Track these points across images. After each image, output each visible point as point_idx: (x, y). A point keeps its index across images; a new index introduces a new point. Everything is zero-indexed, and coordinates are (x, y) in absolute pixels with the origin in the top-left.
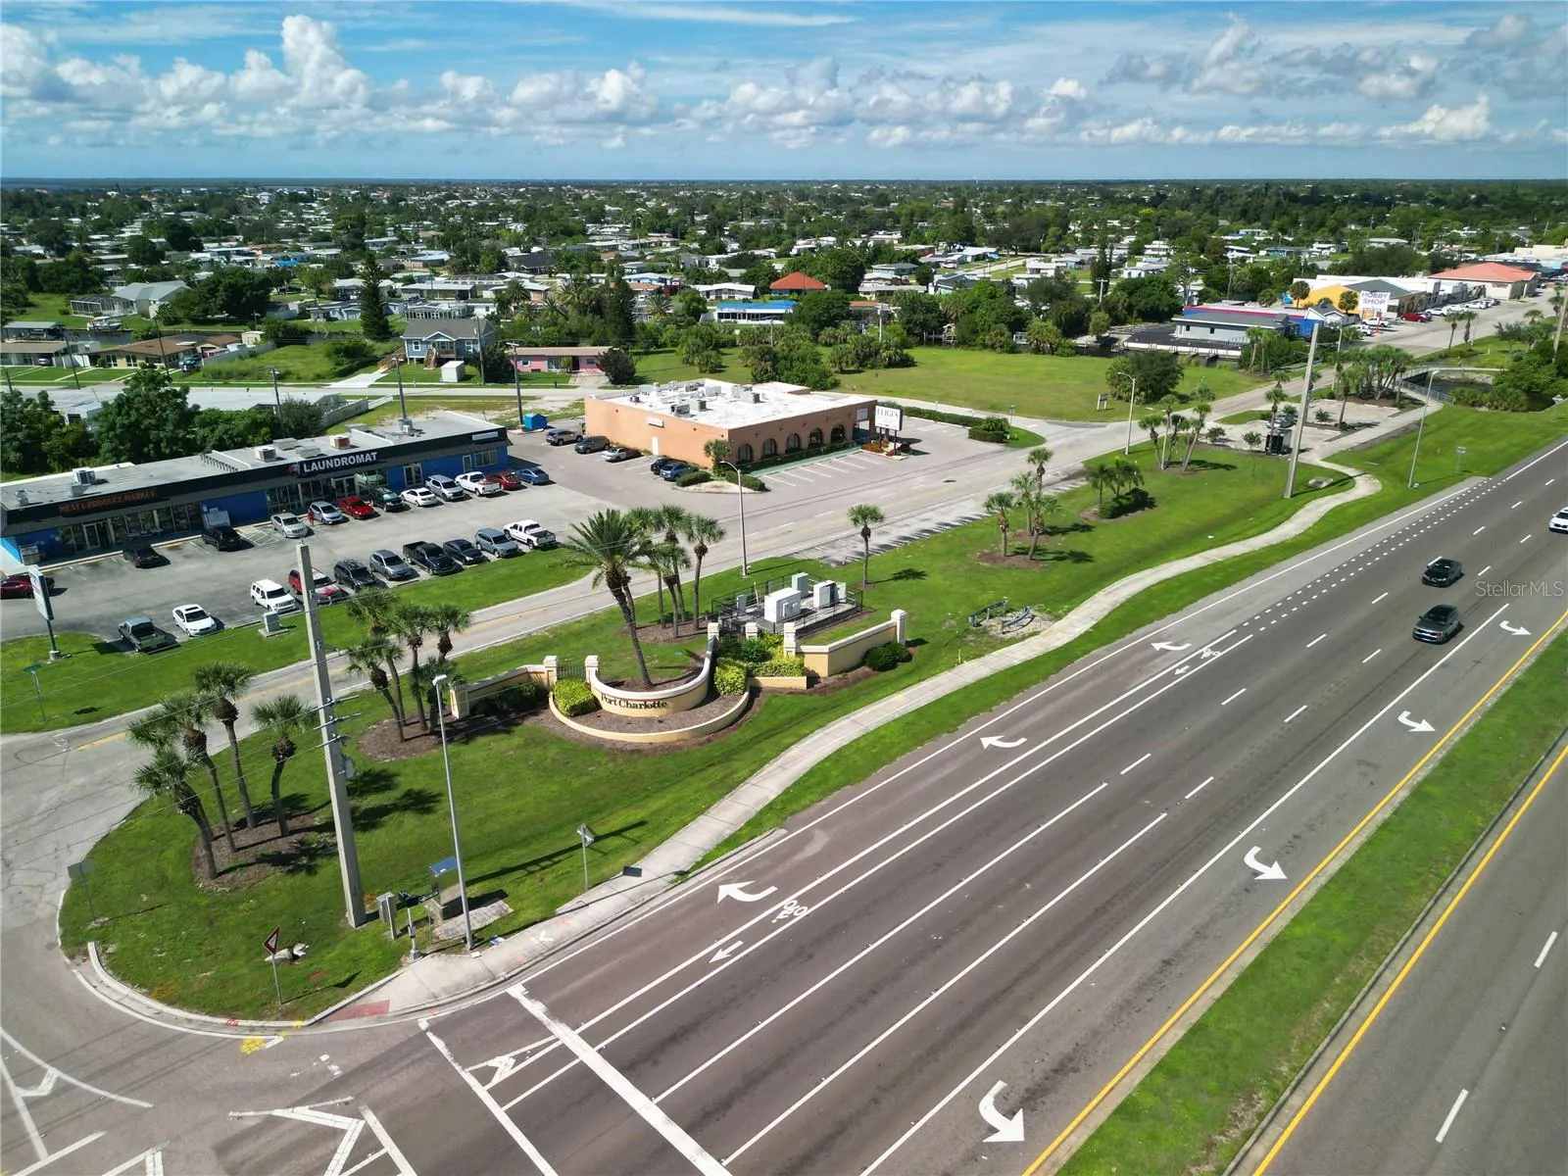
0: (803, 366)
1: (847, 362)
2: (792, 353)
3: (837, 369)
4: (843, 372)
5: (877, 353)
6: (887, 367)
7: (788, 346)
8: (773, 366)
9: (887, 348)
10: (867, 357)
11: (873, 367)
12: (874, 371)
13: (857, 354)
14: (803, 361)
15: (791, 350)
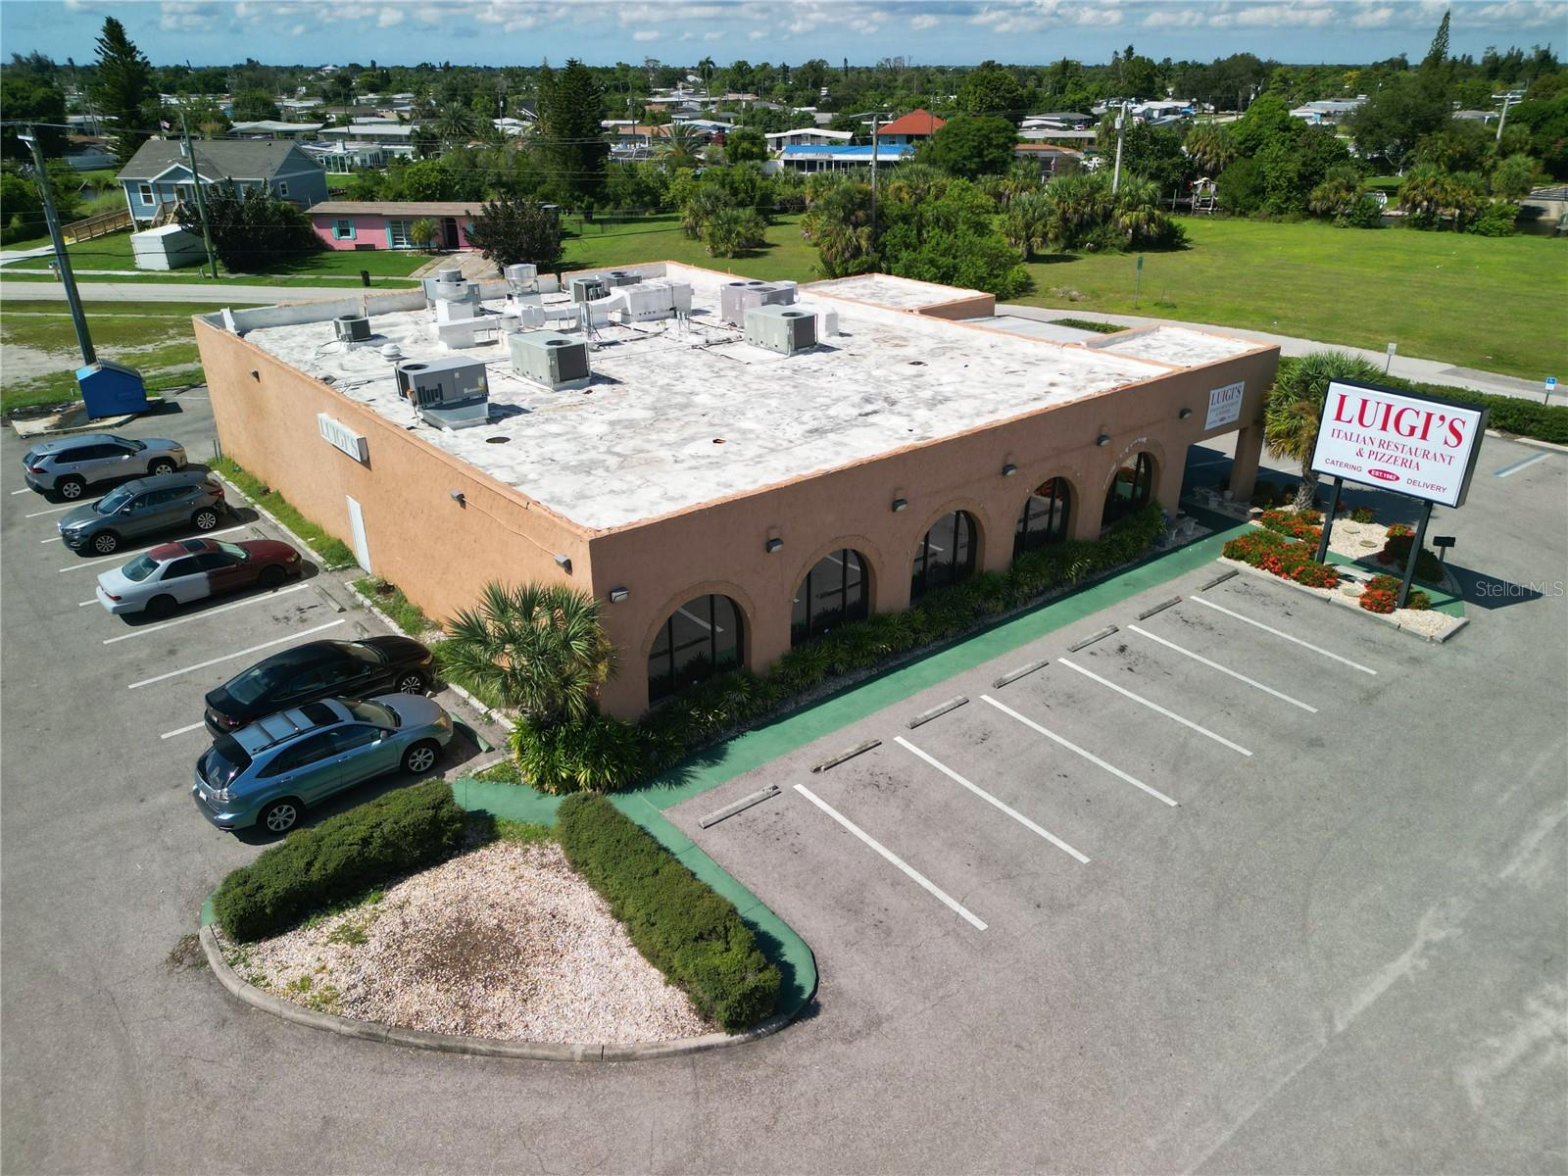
0: (948, 239)
1: (1044, 236)
2: (921, 207)
3: (1020, 250)
4: (1032, 258)
5: (1108, 216)
6: (1128, 249)
7: (913, 189)
8: (874, 238)
9: (1131, 207)
10: (1085, 225)
11: (1098, 247)
12: (1099, 258)
13: (1065, 220)
14: (949, 227)
15: (920, 200)
